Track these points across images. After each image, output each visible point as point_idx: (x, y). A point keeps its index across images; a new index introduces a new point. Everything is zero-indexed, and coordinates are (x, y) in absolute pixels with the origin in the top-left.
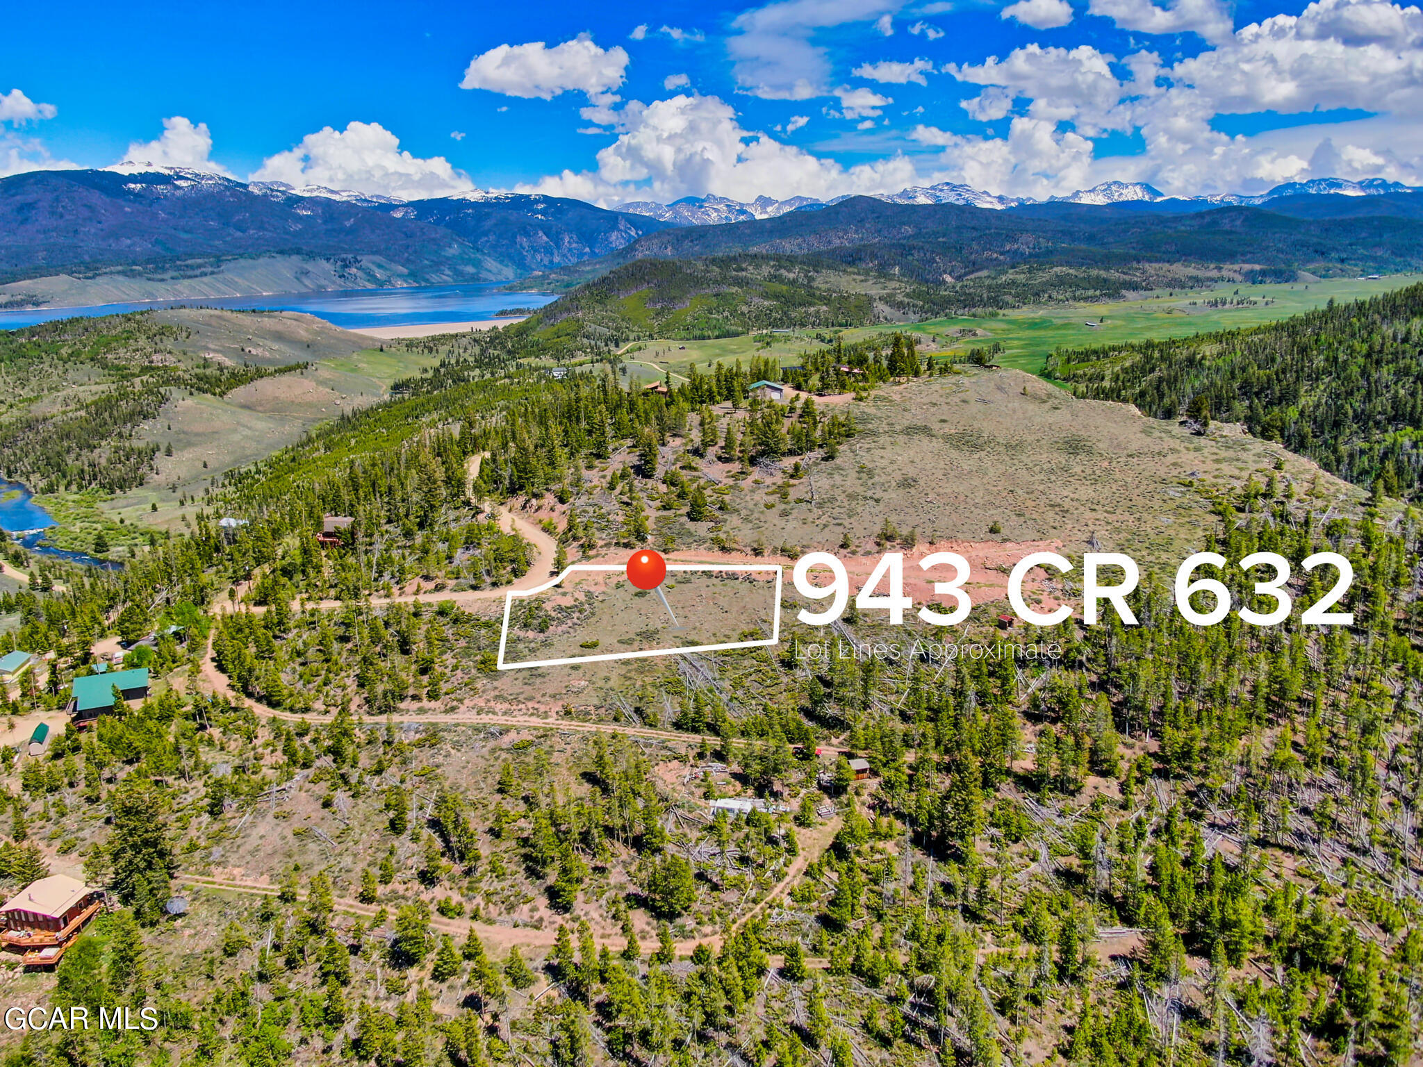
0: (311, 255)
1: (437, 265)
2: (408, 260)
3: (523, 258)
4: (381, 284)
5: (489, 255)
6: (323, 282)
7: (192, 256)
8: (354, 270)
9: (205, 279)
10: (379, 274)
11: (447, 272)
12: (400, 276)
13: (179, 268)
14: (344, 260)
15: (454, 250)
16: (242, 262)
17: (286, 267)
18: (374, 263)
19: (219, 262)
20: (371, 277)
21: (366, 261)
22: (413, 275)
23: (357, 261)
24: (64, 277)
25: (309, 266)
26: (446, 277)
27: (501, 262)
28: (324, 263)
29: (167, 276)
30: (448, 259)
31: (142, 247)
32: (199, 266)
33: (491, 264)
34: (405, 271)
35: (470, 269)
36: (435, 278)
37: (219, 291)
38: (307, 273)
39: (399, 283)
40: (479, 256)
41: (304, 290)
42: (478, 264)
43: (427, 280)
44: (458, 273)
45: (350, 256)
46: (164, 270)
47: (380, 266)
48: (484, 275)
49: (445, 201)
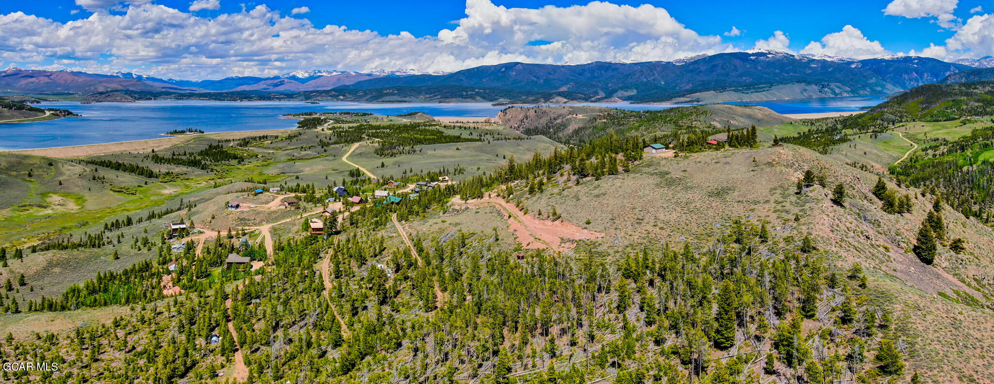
0: (809, 83)
1: (864, 87)
2: (852, 85)
3: (905, 84)
4: (836, 94)
5: (889, 82)
6: (813, 94)
7: (762, 84)
8: (826, 89)
9: (764, 93)
10: (837, 90)
11: (868, 90)
12: (846, 91)
13: (755, 88)
14: (823, 85)
15: (874, 80)
16: (781, 86)
17: (797, 88)
18: (836, 86)
19: (772, 85)
20: (834, 92)
21: (832, 85)
22: (852, 91)
23: (828, 85)
24: (712, 92)
25: (807, 88)
26: (868, 91)
27: (894, 85)
28: (814, 87)
29: (749, 92)
30: (869, 84)
31: (748, 80)
32: (763, 88)
33: (889, 86)
34: (849, 89)
35: (879, 89)
36: (861, 92)
37: (767, 97)
38: (805, 90)
39: (845, 95)
40: (884, 83)
41: (803, 97)
42: (883, 87)
43: (858, 93)
44: (873, 91)
45: (826, 83)
46: (750, 89)
47: (838, 87)
48: (885, 91)
49: (875, 59)
